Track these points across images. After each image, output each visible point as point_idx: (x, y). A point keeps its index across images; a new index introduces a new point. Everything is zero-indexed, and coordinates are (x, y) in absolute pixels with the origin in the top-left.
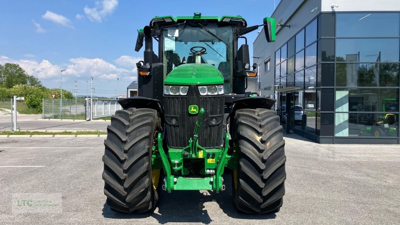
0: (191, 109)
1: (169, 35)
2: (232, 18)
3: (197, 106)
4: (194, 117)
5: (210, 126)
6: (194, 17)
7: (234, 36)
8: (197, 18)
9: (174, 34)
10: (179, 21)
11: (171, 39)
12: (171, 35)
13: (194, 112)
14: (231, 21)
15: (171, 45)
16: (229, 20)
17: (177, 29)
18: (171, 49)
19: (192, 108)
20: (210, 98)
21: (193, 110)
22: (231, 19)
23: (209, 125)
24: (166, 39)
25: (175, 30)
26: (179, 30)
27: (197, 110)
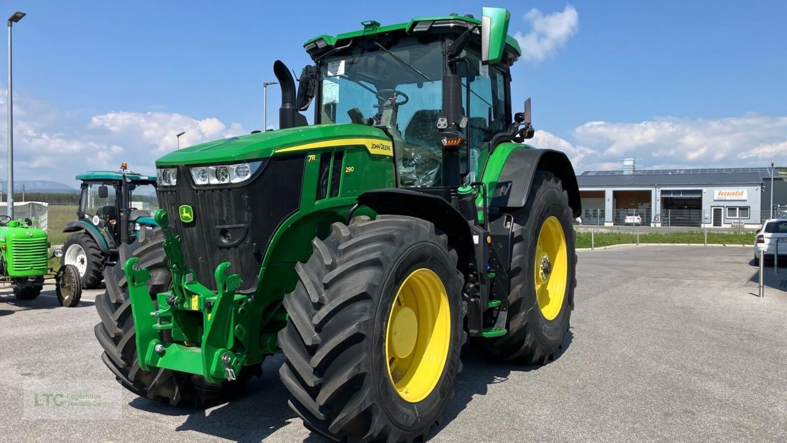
0: (183, 214)
1: (329, 74)
2: (434, 21)
3: (190, 207)
4: (190, 228)
5: (221, 248)
6: (365, 31)
7: (444, 60)
8: (371, 32)
9: (337, 71)
10: (340, 42)
11: (332, 81)
12: (332, 73)
13: (187, 218)
14: (431, 28)
15: (332, 93)
16: (429, 26)
17: (343, 60)
18: (332, 101)
19: (184, 211)
20: (213, 191)
21: (185, 215)
22: (432, 24)
23: (218, 247)
24: (326, 82)
25: (339, 63)
26: (345, 62)
27: (190, 215)
